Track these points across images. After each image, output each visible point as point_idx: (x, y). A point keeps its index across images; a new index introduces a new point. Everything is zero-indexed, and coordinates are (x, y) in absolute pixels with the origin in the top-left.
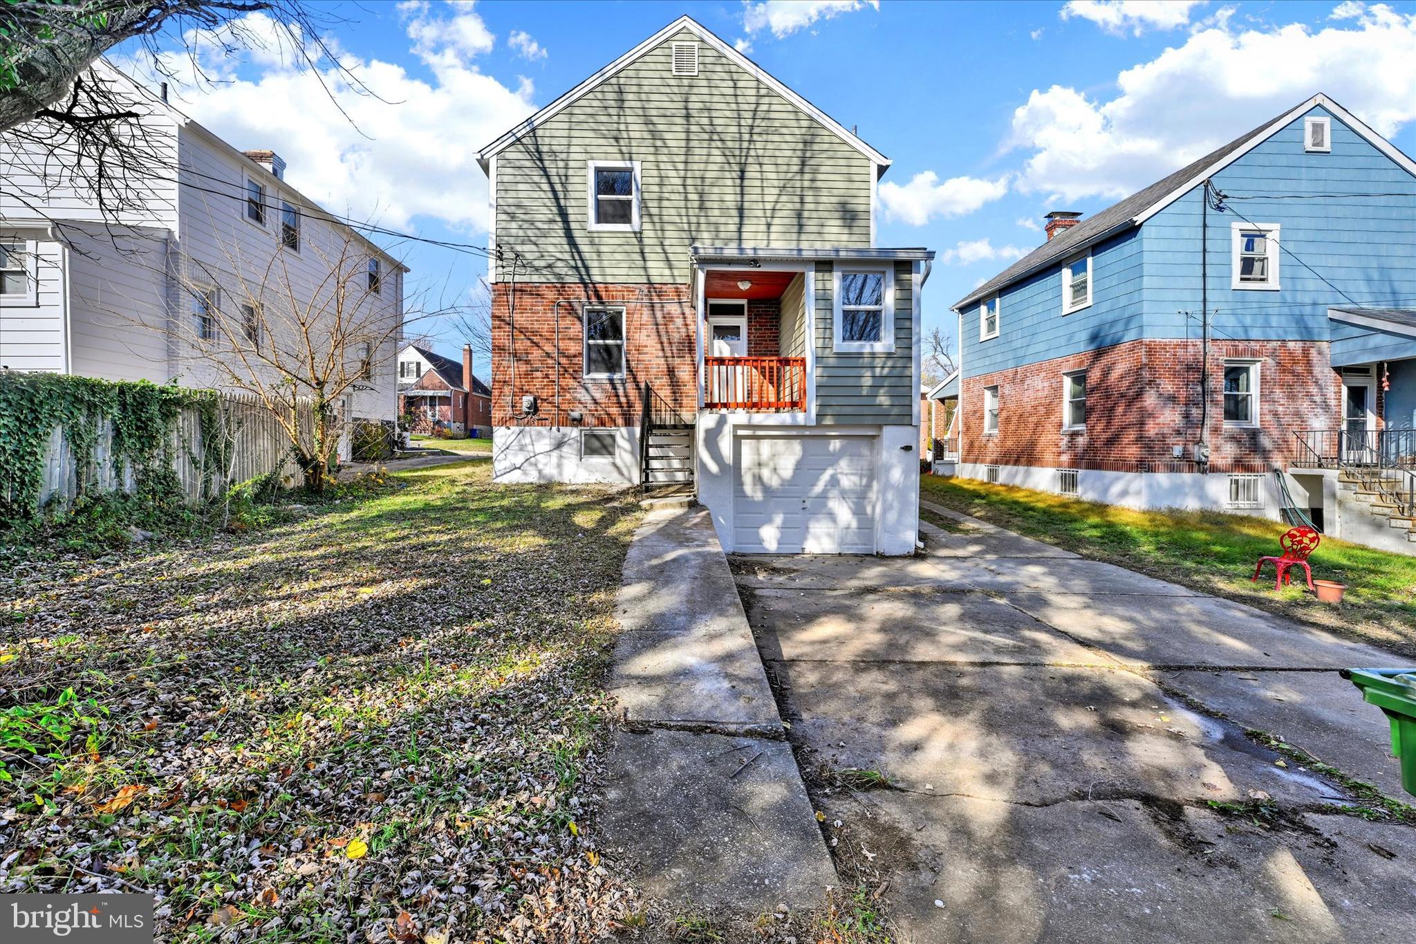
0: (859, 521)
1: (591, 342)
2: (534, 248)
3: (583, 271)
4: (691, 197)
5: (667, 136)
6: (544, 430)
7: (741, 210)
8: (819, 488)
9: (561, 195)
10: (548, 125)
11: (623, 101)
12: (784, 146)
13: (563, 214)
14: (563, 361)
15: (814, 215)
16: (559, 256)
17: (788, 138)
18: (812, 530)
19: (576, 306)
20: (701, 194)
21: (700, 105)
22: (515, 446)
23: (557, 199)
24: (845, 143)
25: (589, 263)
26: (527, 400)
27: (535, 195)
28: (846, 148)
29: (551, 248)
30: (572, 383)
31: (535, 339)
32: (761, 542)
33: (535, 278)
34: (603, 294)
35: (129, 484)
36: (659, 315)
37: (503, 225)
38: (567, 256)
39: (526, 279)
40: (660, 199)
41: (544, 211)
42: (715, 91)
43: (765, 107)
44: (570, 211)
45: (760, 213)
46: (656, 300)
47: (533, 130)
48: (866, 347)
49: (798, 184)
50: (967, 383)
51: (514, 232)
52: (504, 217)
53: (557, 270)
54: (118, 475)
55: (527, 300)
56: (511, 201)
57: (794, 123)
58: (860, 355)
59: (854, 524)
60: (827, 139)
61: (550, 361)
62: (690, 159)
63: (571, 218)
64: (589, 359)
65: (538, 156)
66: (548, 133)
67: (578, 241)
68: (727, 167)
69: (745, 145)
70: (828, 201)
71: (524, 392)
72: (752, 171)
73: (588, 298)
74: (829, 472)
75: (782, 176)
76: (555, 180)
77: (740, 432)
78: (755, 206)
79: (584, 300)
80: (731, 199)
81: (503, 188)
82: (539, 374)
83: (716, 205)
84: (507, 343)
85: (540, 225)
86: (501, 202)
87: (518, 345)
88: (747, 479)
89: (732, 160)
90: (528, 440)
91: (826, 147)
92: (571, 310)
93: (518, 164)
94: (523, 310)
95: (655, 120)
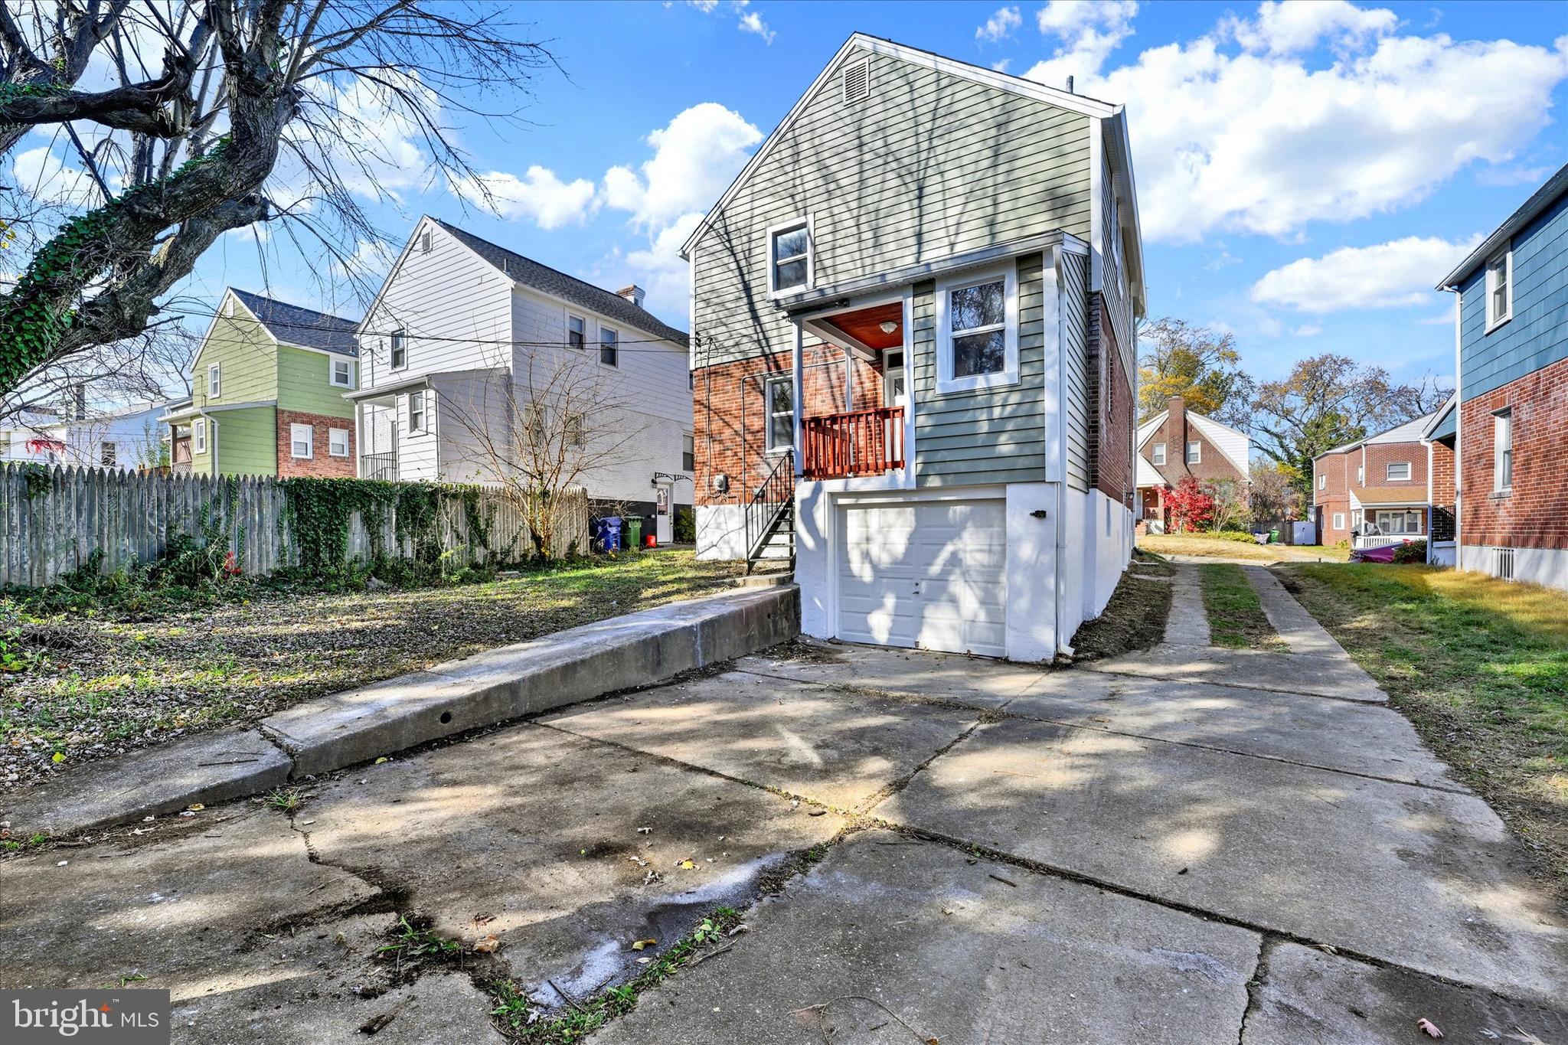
0: (989, 612)
1: (775, 415)
2: (724, 329)
3: (764, 342)
4: (864, 236)
5: (839, 175)
6: (734, 507)
7: (919, 235)
8: (935, 569)
9: (745, 270)
10: (735, 204)
11: (798, 153)
12: (972, 139)
13: (747, 289)
14: (749, 437)
15: (1012, 215)
16: (744, 332)
17: (976, 128)
18: (928, 620)
19: (759, 379)
20: (875, 229)
21: (874, 128)
22: (712, 525)
23: (742, 275)
24: (1053, 107)
25: (769, 334)
26: (719, 478)
27: (725, 276)
28: (1056, 112)
29: (738, 326)
30: (755, 458)
31: (727, 418)
32: (869, 630)
33: (726, 359)
34: (782, 363)
35: (409, 553)
36: (834, 376)
37: (701, 312)
38: (751, 331)
39: (718, 361)
40: (834, 248)
41: (731, 288)
42: (889, 105)
43: (946, 101)
44: (753, 284)
45: (942, 233)
46: (831, 360)
47: (722, 213)
48: (980, 382)
49: (990, 182)
50: (1467, 407)
51: (709, 317)
52: (702, 305)
53: (742, 348)
54: (401, 545)
55: (720, 381)
56: (707, 288)
57: (984, 106)
58: (971, 394)
59: (982, 616)
60: (1028, 110)
61: (738, 439)
62: (864, 193)
63: (754, 291)
64: (774, 433)
65: (726, 236)
66: (734, 212)
67: (760, 313)
68: (903, 189)
69: (924, 155)
70: (1030, 191)
71: (718, 471)
72: (933, 185)
73: (769, 369)
74: (949, 548)
75: (969, 178)
76: (740, 256)
77: (841, 501)
78: (935, 226)
79: (765, 372)
80: (908, 225)
81: (700, 275)
82: (729, 453)
83: (891, 238)
84: (704, 425)
85: (729, 305)
86: (699, 291)
87: (714, 427)
88: (855, 556)
89: (908, 179)
90: (722, 519)
91: (1026, 121)
92: (755, 385)
93: (712, 250)
94: (717, 392)
95: (828, 162)
